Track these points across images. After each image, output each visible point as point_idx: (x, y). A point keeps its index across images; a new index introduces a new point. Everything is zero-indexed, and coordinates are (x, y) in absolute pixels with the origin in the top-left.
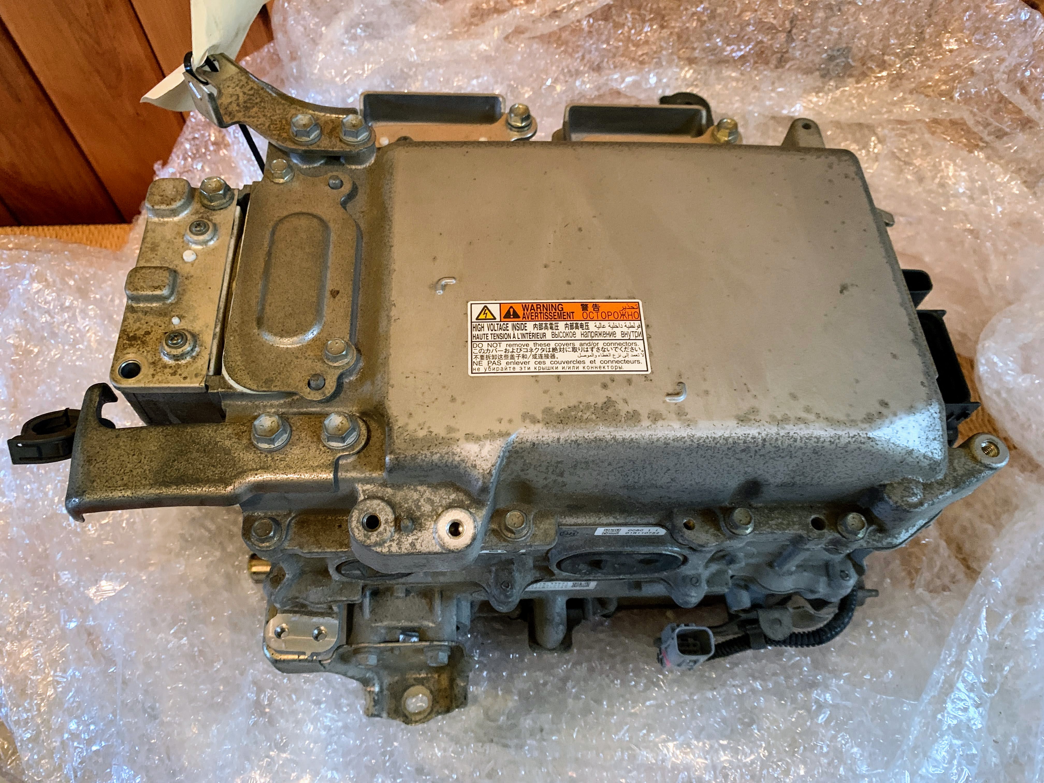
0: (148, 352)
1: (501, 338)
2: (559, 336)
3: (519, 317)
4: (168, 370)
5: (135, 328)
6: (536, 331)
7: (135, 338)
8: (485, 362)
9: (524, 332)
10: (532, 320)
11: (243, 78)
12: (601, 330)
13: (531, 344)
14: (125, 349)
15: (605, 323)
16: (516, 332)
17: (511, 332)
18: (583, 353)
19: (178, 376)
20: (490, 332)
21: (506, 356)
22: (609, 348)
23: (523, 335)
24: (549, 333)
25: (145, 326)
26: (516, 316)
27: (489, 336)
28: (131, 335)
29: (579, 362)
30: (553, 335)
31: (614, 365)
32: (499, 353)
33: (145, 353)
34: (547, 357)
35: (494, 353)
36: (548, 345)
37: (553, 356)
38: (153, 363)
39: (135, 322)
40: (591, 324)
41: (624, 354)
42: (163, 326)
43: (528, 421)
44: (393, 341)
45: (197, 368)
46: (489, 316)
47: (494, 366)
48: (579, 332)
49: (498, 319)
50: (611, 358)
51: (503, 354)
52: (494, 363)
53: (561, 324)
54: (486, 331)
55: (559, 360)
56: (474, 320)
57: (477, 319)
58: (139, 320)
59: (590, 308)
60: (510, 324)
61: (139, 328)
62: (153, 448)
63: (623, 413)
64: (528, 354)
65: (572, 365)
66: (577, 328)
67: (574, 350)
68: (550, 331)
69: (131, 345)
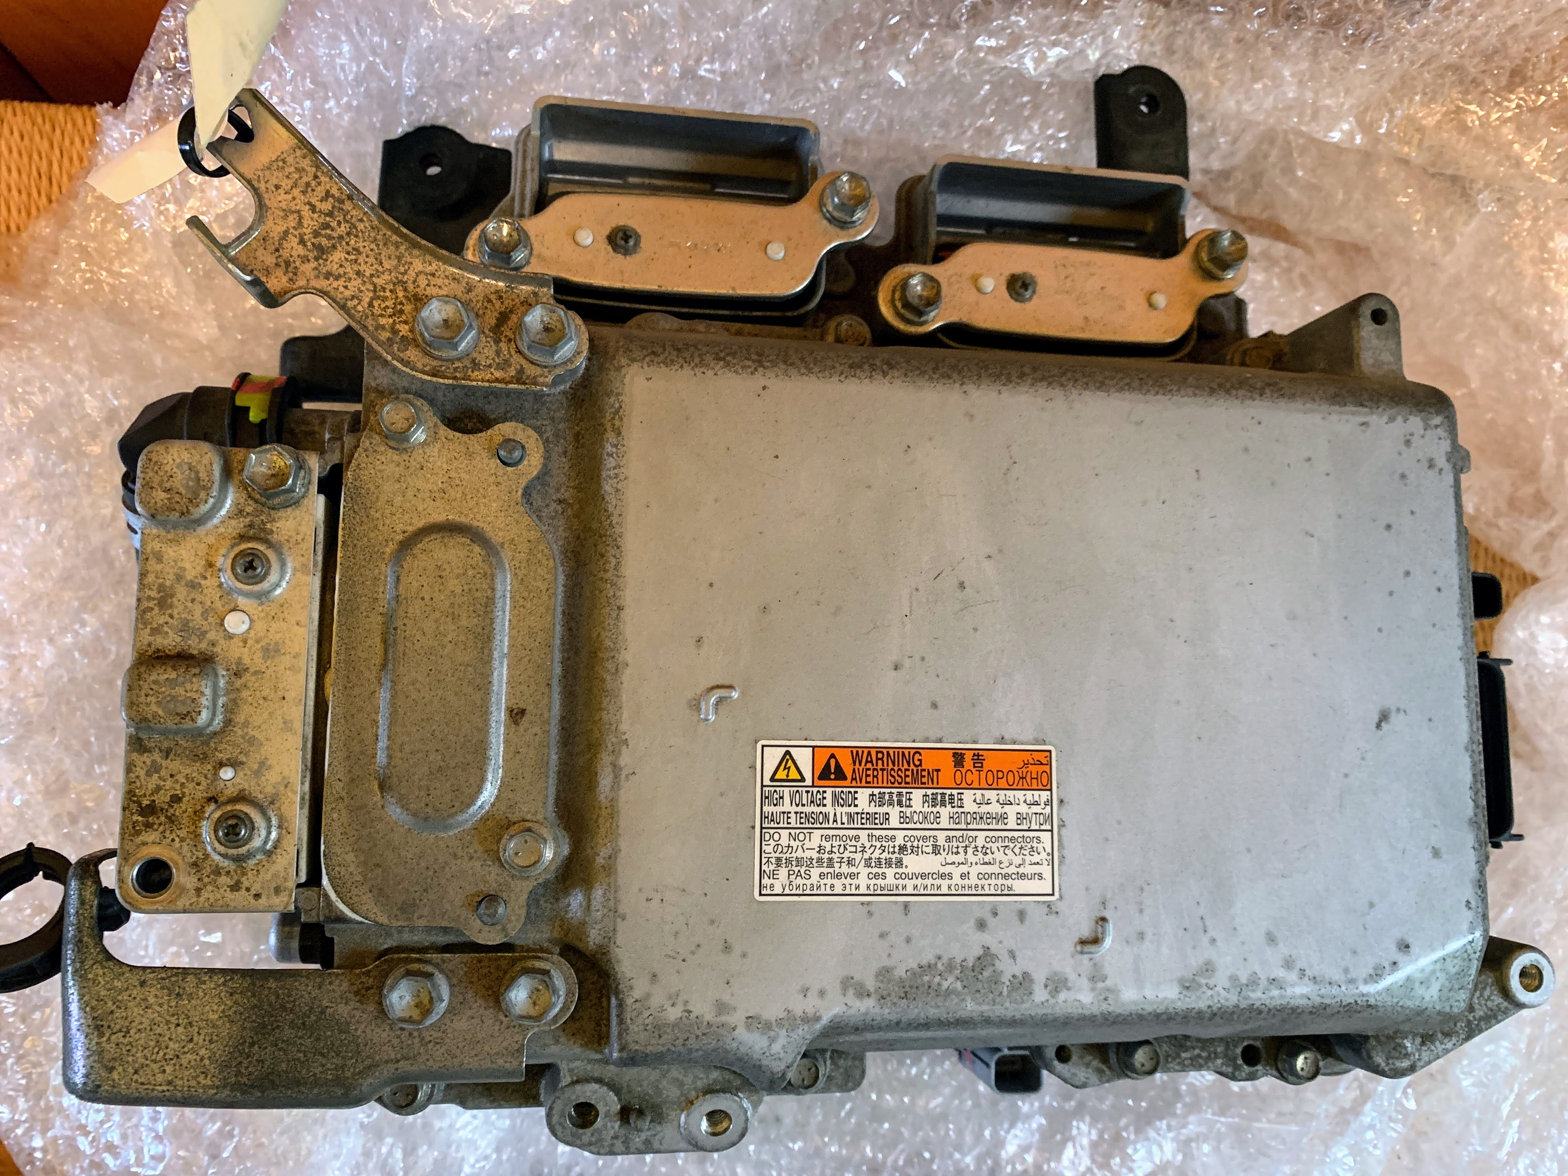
0: (182, 840)
1: (811, 821)
2: (911, 820)
3: (845, 778)
4: (224, 880)
5: (151, 786)
6: (872, 809)
7: (150, 810)
8: (783, 872)
9: (852, 810)
10: (868, 785)
11: (306, 163)
12: (984, 809)
13: (863, 834)
14: (138, 833)
15: (991, 795)
16: (839, 810)
17: (829, 809)
18: (951, 858)
19: (243, 892)
20: (794, 809)
21: (820, 860)
22: (994, 846)
23: (850, 816)
24: (894, 812)
25: (169, 783)
26: (840, 774)
27: (793, 815)
28: (145, 802)
29: (942, 876)
30: (903, 817)
31: (1000, 882)
32: (808, 854)
33: (177, 844)
34: (889, 863)
35: (800, 854)
36: (893, 838)
37: (899, 863)
38: (195, 864)
39: (149, 774)
40: (968, 796)
41: (1017, 860)
42: (204, 783)
43: (851, 992)
44: (623, 822)
45: (275, 875)
46: (794, 774)
47: (799, 881)
48: (945, 812)
49: (808, 782)
50: (995, 869)
51: (815, 855)
52: (799, 874)
53: (917, 795)
54: (787, 806)
55: (909, 870)
56: (767, 782)
57: (772, 779)
58: (154, 768)
59: (968, 763)
60: (829, 795)
61: (158, 789)
62: (213, 1017)
63: (1006, 978)
64: (858, 856)
65: (929, 882)
66: (943, 804)
67: (936, 850)
68: (898, 809)
69: (148, 826)
